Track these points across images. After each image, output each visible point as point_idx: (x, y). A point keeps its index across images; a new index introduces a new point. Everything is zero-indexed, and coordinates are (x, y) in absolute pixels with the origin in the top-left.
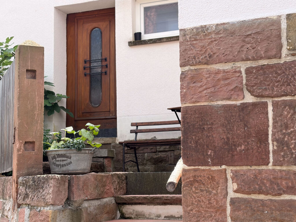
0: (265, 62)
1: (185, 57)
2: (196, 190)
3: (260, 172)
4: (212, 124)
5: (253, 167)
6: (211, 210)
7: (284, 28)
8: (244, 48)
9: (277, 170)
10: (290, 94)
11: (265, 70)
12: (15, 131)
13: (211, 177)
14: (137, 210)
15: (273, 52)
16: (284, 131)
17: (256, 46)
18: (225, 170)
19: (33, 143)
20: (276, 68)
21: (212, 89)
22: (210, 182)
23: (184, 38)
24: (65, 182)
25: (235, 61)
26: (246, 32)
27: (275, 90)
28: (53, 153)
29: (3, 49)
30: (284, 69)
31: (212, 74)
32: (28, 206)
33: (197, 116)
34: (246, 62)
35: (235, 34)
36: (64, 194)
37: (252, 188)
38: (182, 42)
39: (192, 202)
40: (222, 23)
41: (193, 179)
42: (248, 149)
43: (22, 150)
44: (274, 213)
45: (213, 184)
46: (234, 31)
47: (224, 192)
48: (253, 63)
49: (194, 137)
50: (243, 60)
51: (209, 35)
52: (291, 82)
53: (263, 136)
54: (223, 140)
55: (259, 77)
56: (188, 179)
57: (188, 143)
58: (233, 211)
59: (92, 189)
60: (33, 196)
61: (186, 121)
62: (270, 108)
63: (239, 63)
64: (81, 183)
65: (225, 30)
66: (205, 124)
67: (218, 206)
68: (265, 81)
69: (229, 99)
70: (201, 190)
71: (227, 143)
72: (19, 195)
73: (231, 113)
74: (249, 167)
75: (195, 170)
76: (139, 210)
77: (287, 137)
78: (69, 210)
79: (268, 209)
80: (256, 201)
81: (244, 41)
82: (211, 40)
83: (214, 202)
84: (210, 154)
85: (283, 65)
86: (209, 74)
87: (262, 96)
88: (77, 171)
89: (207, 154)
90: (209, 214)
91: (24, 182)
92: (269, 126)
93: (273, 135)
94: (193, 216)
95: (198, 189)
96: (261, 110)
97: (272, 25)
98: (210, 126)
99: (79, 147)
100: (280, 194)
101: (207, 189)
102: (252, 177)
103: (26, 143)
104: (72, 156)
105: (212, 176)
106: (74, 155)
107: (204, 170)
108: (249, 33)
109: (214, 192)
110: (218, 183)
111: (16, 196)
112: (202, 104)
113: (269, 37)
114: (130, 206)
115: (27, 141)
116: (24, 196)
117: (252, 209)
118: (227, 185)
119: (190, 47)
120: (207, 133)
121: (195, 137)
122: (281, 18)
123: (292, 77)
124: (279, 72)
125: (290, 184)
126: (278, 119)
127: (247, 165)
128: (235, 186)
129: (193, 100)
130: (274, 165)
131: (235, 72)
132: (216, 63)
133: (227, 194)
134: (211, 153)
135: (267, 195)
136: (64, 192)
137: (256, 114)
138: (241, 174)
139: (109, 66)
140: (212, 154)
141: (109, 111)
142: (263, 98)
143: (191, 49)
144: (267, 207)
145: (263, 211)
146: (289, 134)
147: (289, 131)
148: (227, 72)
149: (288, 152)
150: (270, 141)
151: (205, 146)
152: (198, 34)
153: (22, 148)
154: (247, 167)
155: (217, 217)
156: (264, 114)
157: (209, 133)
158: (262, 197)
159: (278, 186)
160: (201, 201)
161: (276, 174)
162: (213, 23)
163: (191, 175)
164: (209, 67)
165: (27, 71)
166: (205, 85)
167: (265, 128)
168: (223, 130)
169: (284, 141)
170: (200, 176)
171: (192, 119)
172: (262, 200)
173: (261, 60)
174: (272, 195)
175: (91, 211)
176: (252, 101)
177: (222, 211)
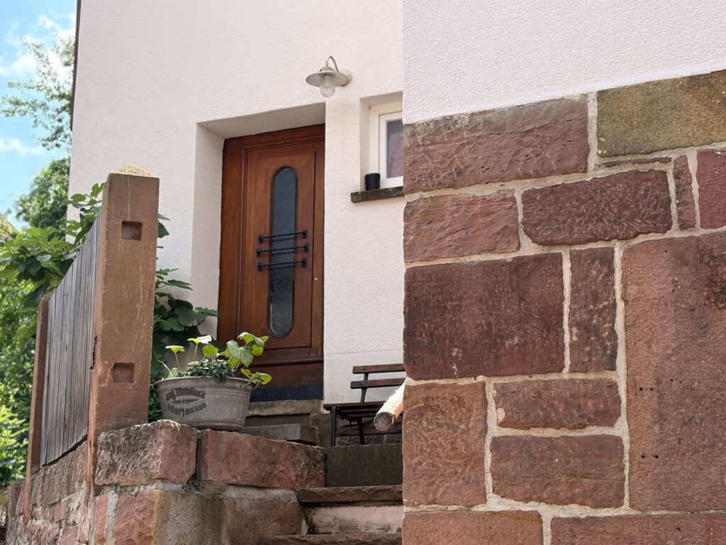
0: (557, 180)
1: (413, 175)
2: (428, 424)
3: (547, 385)
4: (461, 298)
5: (535, 377)
6: (455, 462)
7: (593, 117)
8: (520, 155)
9: (578, 381)
10: (602, 238)
11: (559, 195)
12: (95, 344)
13: (456, 399)
14: (342, 518)
15: (573, 162)
16: (591, 307)
17: (543, 150)
18: (484, 384)
19: (130, 367)
20: (579, 190)
21: (463, 234)
22: (456, 409)
23: (412, 140)
24: (189, 440)
25: (503, 180)
26: (524, 125)
27: (576, 231)
28: (169, 386)
29: (84, 207)
30: (591, 191)
31: (462, 205)
32: (115, 488)
33: (433, 284)
34: (524, 181)
35: (504, 130)
36: (188, 464)
37: (532, 415)
38: (409, 148)
39: (421, 449)
40: (482, 110)
41: (423, 404)
42: (525, 343)
43: (107, 381)
44: (572, 461)
45: (461, 412)
46: (504, 126)
47: (481, 426)
48: (537, 184)
49: (427, 325)
50: (518, 177)
51: (457, 134)
52: (604, 216)
53: (553, 317)
54: (480, 327)
55: (547, 208)
56: (415, 404)
57: (415, 335)
58: (496, 461)
59: (247, 463)
60: (125, 467)
61: (413, 294)
62: (567, 266)
63: (511, 183)
64: (223, 447)
65: (488, 123)
66: (448, 298)
67: (470, 454)
68: (557, 215)
69: (492, 250)
70: (437, 423)
71: (487, 334)
72: (98, 469)
73: (495, 276)
74: (527, 378)
75: (427, 387)
76: (347, 518)
77: (596, 317)
78: (195, 497)
79: (561, 454)
80: (538, 440)
81: (520, 142)
82: (460, 143)
83: (462, 445)
84: (456, 356)
85: (590, 184)
86: (457, 205)
87: (552, 244)
88: (216, 424)
89: (451, 356)
90: (453, 470)
91: (109, 440)
92: (564, 298)
93: (572, 314)
94: (423, 475)
95: (433, 424)
96: (549, 269)
97: (572, 112)
98: (456, 303)
99: (221, 374)
100: (583, 426)
101: (448, 421)
102: (532, 395)
103: (116, 366)
104: (207, 392)
105: (458, 397)
106: (212, 389)
107: (444, 386)
108: (530, 127)
109: (463, 426)
110: (469, 410)
111: (92, 473)
112: (443, 262)
113: (565, 134)
114: (328, 509)
115: (119, 362)
116: (108, 469)
117: (530, 456)
118: (487, 413)
119: (423, 156)
120: (450, 316)
121: (429, 325)
122: (588, 99)
123: (605, 205)
124: (583, 198)
125: (602, 406)
126: (580, 285)
127: (523, 374)
128: (501, 414)
129: (426, 254)
130: (572, 371)
131: (504, 200)
132: (468, 184)
133: (486, 429)
134: (458, 353)
135: (559, 429)
136: (187, 460)
137: (540, 276)
138: (513, 391)
139: (311, 248)
140: (460, 355)
141: (309, 345)
142: (555, 247)
143: (425, 159)
144: (558, 451)
145: (552, 460)
146: (600, 312)
147: (601, 306)
148: (490, 201)
149: (598, 345)
150: (566, 327)
151: (447, 340)
152: (438, 132)
153: (108, 375)
154: (523, 377)
155: (466, 475)
156: (555, 276)
157: (454, 315)
158: (550, 432)
159: (578, 411)
160: (438, 445)
161: (576, 388)
162: (465, 112)
163: (420, 397)
164: (456, 192)
165: (125, 224)
166: (449, 226)
167: (558, 301)
168: (481, 310)
169: (590, 325)
170: (437, 398)
171: (424, 291)
172: (549, 439)
173: (551, 177)
174: (569, 429)
175: (244, 509)
176: (533, 254)
177: (476, 462)
